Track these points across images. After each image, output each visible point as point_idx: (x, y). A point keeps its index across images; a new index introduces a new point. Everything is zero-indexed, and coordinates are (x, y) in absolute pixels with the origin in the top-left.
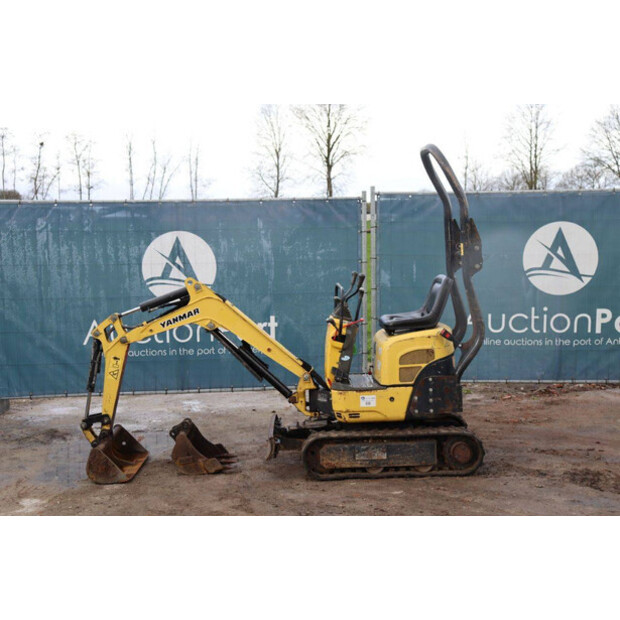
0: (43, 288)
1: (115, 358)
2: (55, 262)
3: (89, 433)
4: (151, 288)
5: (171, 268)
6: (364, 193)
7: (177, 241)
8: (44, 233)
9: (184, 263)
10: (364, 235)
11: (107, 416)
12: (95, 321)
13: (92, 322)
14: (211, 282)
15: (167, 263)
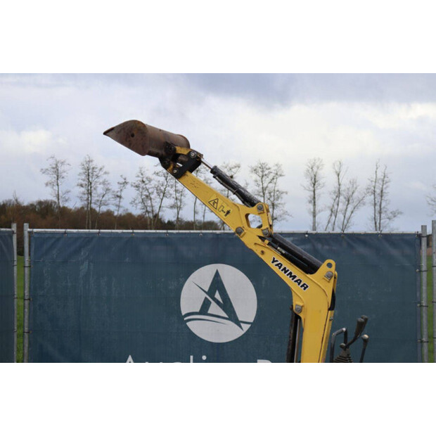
4: (188, 324)
5: (210, 303)
6: (424, 228)
7: (217, 275)
8: (86, 264)
9: (224, 299)
10: (424, 275)
12: (130, 356)
13: (128, 357)
14: (251, 320)
15: (206, 298)
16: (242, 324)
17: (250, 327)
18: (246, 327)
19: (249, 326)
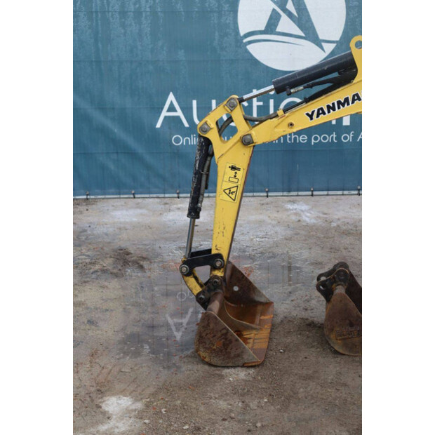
0: (100, 45)
1: (233, 168)
2: (117, 8)
3: (191, 280)
5: (280, 16)
9: (298, 10)
11: (219, 256)
12: (171, 93)
13: (168, 95)
14: (337, 38)
15: (274, 10)
16: (324, 44)
17: (335, 48)
18: (329, 48)
19: (334, 45)
